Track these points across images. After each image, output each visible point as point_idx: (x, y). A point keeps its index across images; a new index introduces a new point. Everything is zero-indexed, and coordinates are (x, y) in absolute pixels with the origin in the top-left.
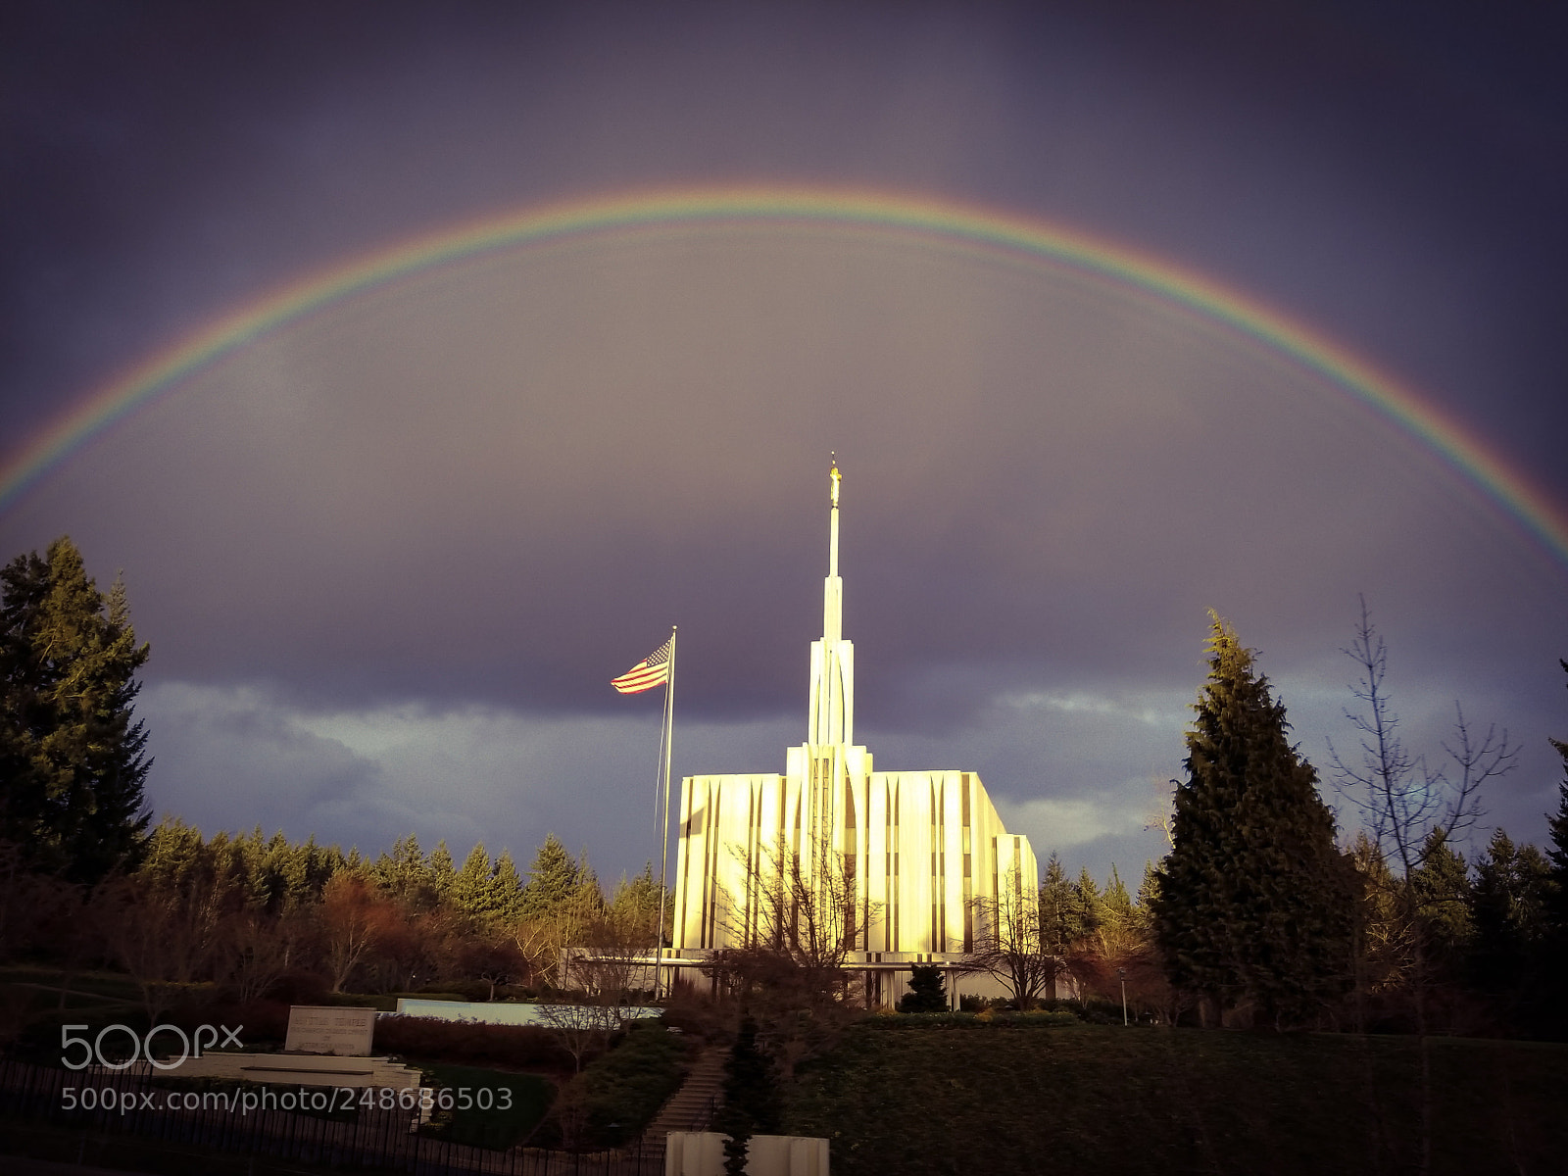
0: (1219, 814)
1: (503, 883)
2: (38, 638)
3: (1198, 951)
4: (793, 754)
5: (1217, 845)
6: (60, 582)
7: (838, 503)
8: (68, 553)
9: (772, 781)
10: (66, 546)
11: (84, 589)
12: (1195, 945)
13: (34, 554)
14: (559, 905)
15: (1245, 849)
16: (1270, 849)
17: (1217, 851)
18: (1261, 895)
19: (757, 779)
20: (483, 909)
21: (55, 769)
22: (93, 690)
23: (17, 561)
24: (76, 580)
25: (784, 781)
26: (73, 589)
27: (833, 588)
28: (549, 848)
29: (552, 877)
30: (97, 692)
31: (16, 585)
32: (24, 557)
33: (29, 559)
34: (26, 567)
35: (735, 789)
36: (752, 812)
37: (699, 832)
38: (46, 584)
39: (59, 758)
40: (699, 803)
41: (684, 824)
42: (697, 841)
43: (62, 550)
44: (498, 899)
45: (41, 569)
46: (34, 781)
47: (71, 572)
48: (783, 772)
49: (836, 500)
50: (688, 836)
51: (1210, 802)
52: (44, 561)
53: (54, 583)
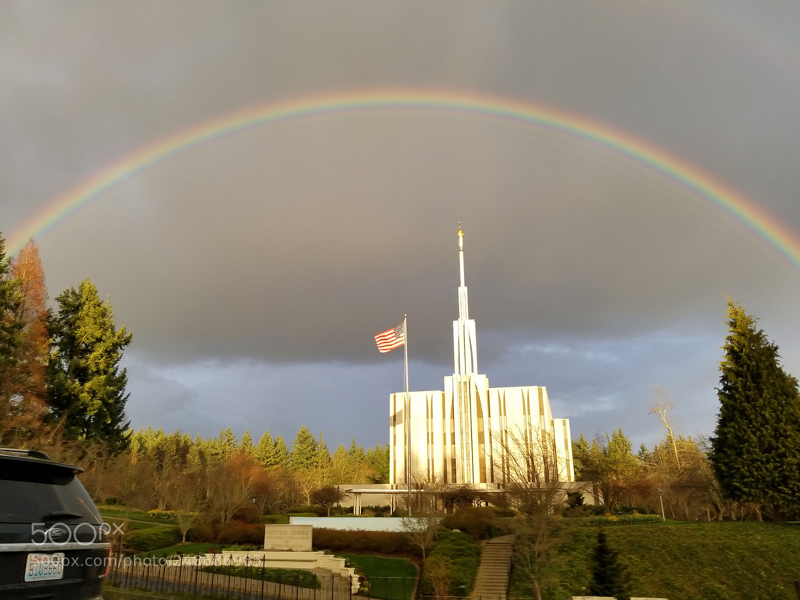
0: (750, 405)
1: (280, 451)
2: (78, 333)
3: (746, 480)
4: (447, 380)
5: (750, 423)
6: (87, 302)
7: (463, 248)
8: (90, 287)
9: (437, 394)
10: (89, 284)
11: (99, 306)
12: (743, 477)
13: (72, 289)
14: (309, 462)
15: (767, 424)
16: (782, 424)
17: (751, 426)
18: (779, 448)
19: (429, 393)
20: (269, 465)
21: (91, 400)
22: (107, 358)
23: (65, 293)
24: (95, 302)
25: (444, 395)
26: (94, 305)
27: (463, 291)
28: (303, 433)
29: (305, 447)
30: (108, 359)
31: (65, 304)
32: (68, 290)
33: (70, 291)
34: (69, 295)
35: (418, 399)
36: (428, 411)
37: (401, 422)
38: (80, 304)
39: (93, 393)
40: (400, 407)
41: (392, 417)
42: (400, 429)
43: (87, 286)
44: (277, 460)
45: (78, 297)
46: (82, 407)
47: (92, 297)
48: (443, 390)
49: (461, 247)
50: (394, 425)
51: (743, 399)
52: (77, 292)
53: (84, 303)
